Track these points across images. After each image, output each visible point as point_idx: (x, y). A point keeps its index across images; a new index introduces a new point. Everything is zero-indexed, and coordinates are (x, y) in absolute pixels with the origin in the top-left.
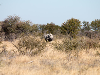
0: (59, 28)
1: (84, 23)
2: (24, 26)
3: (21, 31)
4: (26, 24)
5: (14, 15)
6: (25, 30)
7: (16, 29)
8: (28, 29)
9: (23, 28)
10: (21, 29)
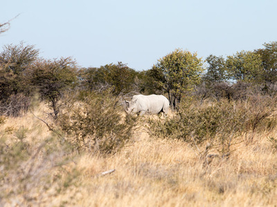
0: (137, 77)
1: (209, 62)
2: (54, 73)
3: (47, 88)
4: (61, 68)
5: (22, 43)
6: (58, 84)
7: (32, 82)
8: (67, 81)
9: (54, 78)
10: (46, 81)
